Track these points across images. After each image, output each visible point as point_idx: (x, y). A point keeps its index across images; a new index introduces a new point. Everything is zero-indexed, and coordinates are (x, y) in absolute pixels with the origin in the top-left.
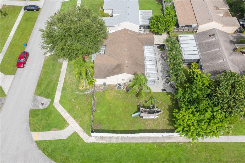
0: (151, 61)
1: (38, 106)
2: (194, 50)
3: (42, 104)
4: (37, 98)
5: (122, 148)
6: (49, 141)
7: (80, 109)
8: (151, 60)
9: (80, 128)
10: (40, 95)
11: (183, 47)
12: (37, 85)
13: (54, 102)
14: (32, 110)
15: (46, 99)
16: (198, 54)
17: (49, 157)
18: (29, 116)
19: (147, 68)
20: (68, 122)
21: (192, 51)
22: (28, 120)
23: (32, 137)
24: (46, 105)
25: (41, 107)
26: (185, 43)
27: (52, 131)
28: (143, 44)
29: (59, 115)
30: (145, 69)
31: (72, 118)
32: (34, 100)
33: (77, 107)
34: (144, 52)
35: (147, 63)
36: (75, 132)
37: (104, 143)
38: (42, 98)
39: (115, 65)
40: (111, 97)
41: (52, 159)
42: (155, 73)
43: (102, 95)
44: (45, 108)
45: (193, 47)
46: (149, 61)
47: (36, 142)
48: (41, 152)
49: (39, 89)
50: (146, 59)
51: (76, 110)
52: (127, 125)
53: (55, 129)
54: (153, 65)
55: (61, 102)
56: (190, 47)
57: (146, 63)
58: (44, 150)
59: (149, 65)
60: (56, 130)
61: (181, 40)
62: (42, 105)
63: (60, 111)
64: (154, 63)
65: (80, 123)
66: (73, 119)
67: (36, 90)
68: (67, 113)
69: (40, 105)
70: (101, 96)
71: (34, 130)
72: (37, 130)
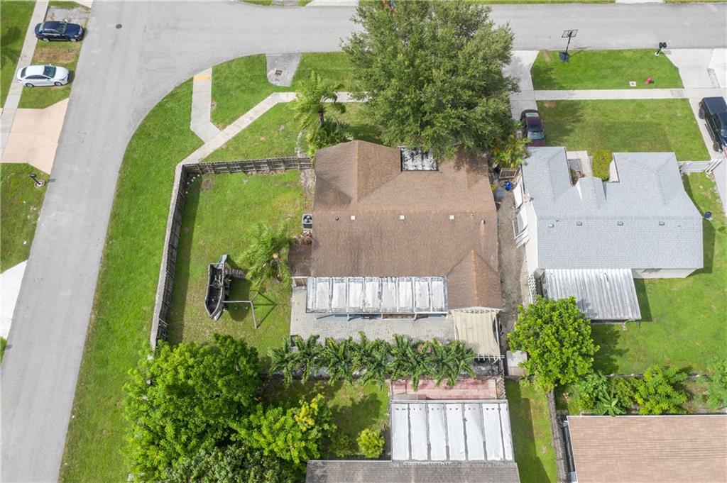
0: (380, 297)
1: (275, 67)
2: (429, 445)
3: (278, 73)
4: (294, 60)
5: (154, 236)
6: (191, 101)
7: (257, 144)
8: (383, 298)
9: (212, 151)
10: (302, 63)
11: (445, 409)
12: (328, 53)
13: (281, 94)
14: (265, 58)
15: (292, 77)
16: (413, 458)
17: (156, 106)
18: (249, 57)
19: (352, 284)
20: (228, 127)
21: (428, 439)
22: (241, 56)
23: (202, 70)
24: (276, 80)
25: (271, 73)
26: (465, 420)
27: (212, 102)
28: (448, 275)
29: (248, 108)
30: (346, 279)
31: (236, 133)
32: (290, 57)
33: (263, 139)
34: (413, 278)
35: (369, 285)
36: (203, 143)
37: (171, 199)
38: (295, 69)
39: (347, 193)
40: (282, 207)
41: (153, 111)
42: (330, 305)
43: (288, 185)
44: (270, 80)
45: (447, 447)
46: (377, 291)
47: (192, 79)
48: (170, 91)
49: (317, 59)
50: (384, 284)
51: (257, 136)
52: (205, 245)
53: (215, 105)
54: (364, 301)
55: (279, 107)
56: (447, 434)
57: (371, 281)
58: (172, 95)
59: (364, 288)
60: (212, 108)
61: (481, 407)
62: (276, 73)
63: (256, 108)
64: (371, 306)
65: (222, 149)
66: (233, 135)
67: (314, 53)
68: (251, 122)
69: (276, 69)
70: (285, 183)
71: (216, 71)
72: (217, 75)
